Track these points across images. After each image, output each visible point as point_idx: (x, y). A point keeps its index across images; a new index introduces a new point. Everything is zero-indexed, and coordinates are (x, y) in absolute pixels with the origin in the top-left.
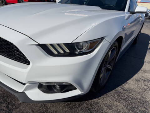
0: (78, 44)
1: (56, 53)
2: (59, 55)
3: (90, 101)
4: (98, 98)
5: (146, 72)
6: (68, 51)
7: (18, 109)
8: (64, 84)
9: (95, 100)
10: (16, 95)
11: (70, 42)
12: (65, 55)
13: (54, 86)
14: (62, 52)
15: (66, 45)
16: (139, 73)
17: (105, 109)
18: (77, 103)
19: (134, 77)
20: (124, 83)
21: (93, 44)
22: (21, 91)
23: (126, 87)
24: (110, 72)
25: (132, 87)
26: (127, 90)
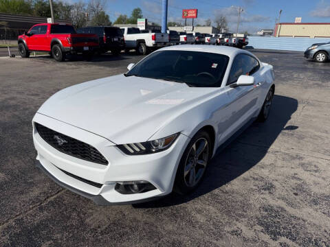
0: (153, 141)
1: (132, 151)
2: (136, 153)
3: (176, 206)
4: (186, 202)
5: (263, 168)
6: (144, 148)
7: (92, 217)
8: (142, 182)
9: (182, 205)
10: (91, 198)
11: (145, 141)
12: (142, 153)
13: (132, 186)
14: (138, 150)
15: (142, 143)
16: (252, 169)
17: (193, 213)
18: (159, 209)
19: (242, 176)
20: (225, 184)
22: (96, 194)
23: (227, 189)
24: (204, 169)
25: (235, 188)
26: (227, 192)
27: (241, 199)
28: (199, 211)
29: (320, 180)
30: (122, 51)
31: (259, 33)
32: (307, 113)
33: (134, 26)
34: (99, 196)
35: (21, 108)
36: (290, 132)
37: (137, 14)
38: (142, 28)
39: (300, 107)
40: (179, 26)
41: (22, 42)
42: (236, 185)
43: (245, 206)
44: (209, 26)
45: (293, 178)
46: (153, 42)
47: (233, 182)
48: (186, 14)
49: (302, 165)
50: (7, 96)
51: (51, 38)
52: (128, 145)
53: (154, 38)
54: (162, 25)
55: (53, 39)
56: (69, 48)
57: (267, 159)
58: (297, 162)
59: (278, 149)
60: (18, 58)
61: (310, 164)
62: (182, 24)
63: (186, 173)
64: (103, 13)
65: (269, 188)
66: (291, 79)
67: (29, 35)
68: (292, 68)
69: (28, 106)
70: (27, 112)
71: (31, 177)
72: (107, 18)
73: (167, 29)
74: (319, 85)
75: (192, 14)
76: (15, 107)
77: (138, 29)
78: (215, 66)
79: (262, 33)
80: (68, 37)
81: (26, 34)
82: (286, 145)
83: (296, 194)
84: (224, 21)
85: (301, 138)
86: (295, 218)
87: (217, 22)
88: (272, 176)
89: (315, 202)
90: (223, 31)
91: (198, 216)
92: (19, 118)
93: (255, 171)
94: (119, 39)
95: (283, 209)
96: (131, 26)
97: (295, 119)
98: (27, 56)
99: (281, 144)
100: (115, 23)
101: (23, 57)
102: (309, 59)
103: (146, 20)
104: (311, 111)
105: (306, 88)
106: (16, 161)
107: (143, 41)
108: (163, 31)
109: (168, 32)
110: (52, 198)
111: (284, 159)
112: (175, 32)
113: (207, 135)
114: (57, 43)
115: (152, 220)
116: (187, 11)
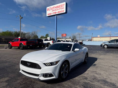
0: (53, 62)
2: (48, 66)
6: (50, 64)
12: (50, 66)
13: (47, 75)
15: (50, 63)
19: (79, 76)
21: (57, 62)
22: (37, 78)
23: (74, 79)
24: (67, 74)
25: (76, 79)
26: (74, 80)
27: (78, 81)
28: (66, 84)
29: (101, 76)
30: (42, 46)
31: (87, 40)
32: (100, 61)
33: (46, 39)
34: (38, 78)
35: (11, 62)
36: (94, 66)
37: (47, 35)
38: (49, 39)
39: (98, 60)
40: (61, 39)
41: (10, 44)
42: (77, 78)
43: (79, 82)
44: (70, 38)
45: (93, 76)
46: (53, 43)
47: (76, 78)
48: (63, 35)
49: (96, 73)
50: (6, 59)
51: (20, 43)
52: (46, 63)
53: (53, 42)
54: (55, 38)
55: (21, 43)
56: (25, 45)
57: (86, 72)
58: (95, 73)
59: (90, 70)
60: (8, 49)
61: (99, 73)
62: (62, 38)
63: (62, 73)
64: (36, 35)
65: (86, 78)
66: (96, 53)
67: (13, 42)
68: (96, 50)
69: (13, 62)
70: (13, 63)
71: (17, 78)
72: (37, 37)
73: (57, 39)
74: (104, 54)
75: (65, 35)
76: (9, 62)
77: (48, 40)
78: (69, 46)
79: (88, 40)
80: (25, 42)
81: (12, 41)
82: (92, 69)
83: (93, 80)
84: (75, 37)
85: (97, 67)
86: (92, 84)
87: (73, 37)
88: (87, 76)
89: (99, 81)
90: (75, 40)
91: (66, 85)
92: (11, 64)
93: (82, 75)
94: (42, 43)
95: (89, 83)
96: (45, 39)
97: (96, 63)
98: (11, 48)
99: (91, 69)
100: (40, 38)
101: (10, 49)
102: (102, 47)
103: (50, 37)
104: (101, 61)
105: (100, 55)
106: (12, 75)
107: (49, 43)
108: (55, 40)
109: (57, 40)
110: (24, 83)
111: (91, 72)
112: (59, 40)
113: (67, 63)
114: (22, 44)
115: (53, 86)
116: (63, 34)
